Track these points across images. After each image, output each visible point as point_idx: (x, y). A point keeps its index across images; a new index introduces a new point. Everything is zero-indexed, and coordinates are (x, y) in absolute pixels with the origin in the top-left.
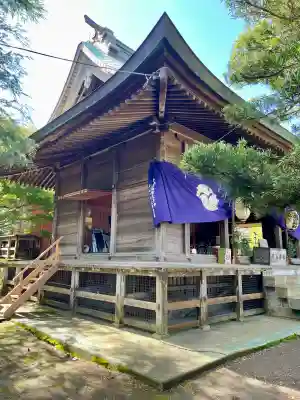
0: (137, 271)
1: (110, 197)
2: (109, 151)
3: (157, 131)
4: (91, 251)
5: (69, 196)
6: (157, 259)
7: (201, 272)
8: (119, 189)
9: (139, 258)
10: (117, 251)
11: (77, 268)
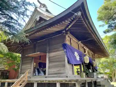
0: (66, 81)
1: (46, 55)
2: (45, 40)
3: (65, 34)
4: (35, 75)
5: (30, 55)
6: (67, 77)
7: (86, 81)
8: (49, 53)
9: (59, 77)
10: (49, 74)
11: (36, 81)
